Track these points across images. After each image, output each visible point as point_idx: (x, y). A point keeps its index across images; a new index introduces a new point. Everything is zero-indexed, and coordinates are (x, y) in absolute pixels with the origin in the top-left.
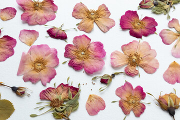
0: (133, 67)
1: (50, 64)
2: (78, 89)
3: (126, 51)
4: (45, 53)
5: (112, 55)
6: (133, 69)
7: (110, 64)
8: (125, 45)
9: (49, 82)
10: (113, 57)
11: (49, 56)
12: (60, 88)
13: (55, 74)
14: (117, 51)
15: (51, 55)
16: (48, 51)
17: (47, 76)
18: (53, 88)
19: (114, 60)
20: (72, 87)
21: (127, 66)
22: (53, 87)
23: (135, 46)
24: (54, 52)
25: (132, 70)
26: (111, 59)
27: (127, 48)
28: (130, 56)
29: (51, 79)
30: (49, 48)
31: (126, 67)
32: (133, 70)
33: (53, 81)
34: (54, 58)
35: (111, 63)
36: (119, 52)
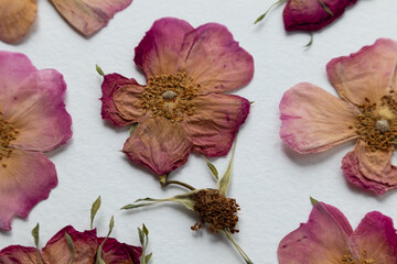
0: (378, 154)
1: (31, 137)
2: (140, 250)
3: (345, 86)
4: (14, 88)
5: (285, 100)
6: (379, 163)
7: (280, 140)
8: (341, 60)
9: (24, 216)
10: (291, 110)
11: (28, 103)
12: (58, 249)
13: (53, 183)
14: (308, 86)
15: (36, 97)
16: (25, 82)
17: (18, 187)
18: (28, 250)
19: (296, 123)
20: (111, 244)
21: (352, 149)
22: (28, 242)
23: (384, 64)
24: (51, 86)
25: (375, 168)
26: (284, 117)
27: (353, 70)
28: (367, 107)
29: (32, 202)
30: (32, 69)
31: (350, 156)
32: (378, 169)
33: (39, 213)
34: (50, 114)
35: (284, 137)
36: (317, 89)
